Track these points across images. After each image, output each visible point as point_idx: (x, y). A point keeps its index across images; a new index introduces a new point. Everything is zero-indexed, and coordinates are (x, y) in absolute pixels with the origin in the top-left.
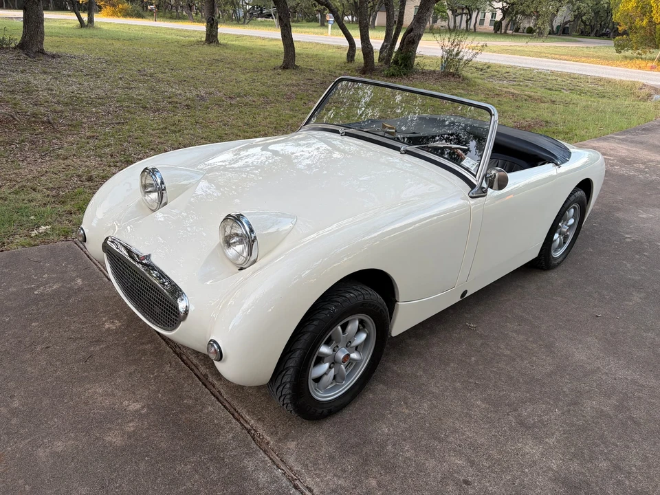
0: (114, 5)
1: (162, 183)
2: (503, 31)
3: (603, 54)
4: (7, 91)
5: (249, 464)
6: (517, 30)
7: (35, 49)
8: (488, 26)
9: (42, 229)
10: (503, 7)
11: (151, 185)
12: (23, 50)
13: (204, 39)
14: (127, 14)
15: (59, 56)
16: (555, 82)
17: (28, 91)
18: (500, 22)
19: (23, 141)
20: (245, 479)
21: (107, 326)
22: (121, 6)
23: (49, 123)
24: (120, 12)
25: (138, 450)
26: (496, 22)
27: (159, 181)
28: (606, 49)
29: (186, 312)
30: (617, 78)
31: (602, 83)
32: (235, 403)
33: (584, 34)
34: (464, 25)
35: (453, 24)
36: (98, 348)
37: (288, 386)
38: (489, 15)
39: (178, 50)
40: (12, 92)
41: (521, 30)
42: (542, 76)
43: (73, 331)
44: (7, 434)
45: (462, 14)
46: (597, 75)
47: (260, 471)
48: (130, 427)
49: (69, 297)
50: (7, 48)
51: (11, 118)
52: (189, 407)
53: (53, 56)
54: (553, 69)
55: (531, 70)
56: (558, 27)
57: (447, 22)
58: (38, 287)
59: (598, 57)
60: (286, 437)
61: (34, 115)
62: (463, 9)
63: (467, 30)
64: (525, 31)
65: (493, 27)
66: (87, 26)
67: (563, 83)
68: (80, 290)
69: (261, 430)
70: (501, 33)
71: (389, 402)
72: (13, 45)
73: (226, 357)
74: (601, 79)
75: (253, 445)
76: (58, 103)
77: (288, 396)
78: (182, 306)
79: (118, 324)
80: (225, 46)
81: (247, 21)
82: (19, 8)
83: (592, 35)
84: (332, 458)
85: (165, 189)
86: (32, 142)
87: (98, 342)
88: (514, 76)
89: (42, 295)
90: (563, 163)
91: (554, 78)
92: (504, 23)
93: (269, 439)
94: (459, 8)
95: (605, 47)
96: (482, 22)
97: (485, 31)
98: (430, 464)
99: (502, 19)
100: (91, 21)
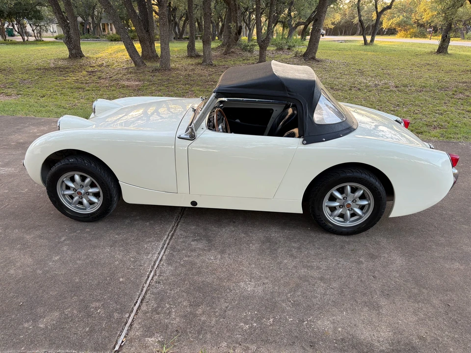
0: (406, 30)
15: (322, 61)
22: (411, 30)
24: (410, 34)
50: (298, 56)
53: (318, 61)
66: (368, 44)
72: (301, 54)
100: (372, 41)
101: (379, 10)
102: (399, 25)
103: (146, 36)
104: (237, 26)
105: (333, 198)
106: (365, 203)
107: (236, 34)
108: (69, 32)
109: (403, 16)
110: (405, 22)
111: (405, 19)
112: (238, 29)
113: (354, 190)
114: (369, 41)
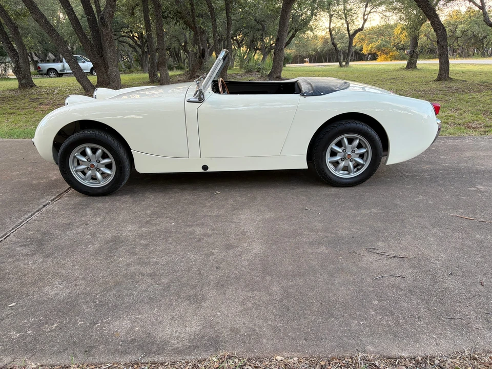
0: (386, 54)
7: (275, 76)
14: (395, 58)
22: (391, 54)
24: (390, 58)
66: (344, 66)
100: (347, 63)
101: (351, 32)
102: (378, 49)
103: (100, 62)
104: (199, 49)
105: (334, 154)
106: (363, 151)
107: (200, 57)
108: (18, 61)
109: (382, 40)
110: (384, 46)
111: (384, 43)
112: (201, 52)
113: (350, 141)
114: (344, 63)
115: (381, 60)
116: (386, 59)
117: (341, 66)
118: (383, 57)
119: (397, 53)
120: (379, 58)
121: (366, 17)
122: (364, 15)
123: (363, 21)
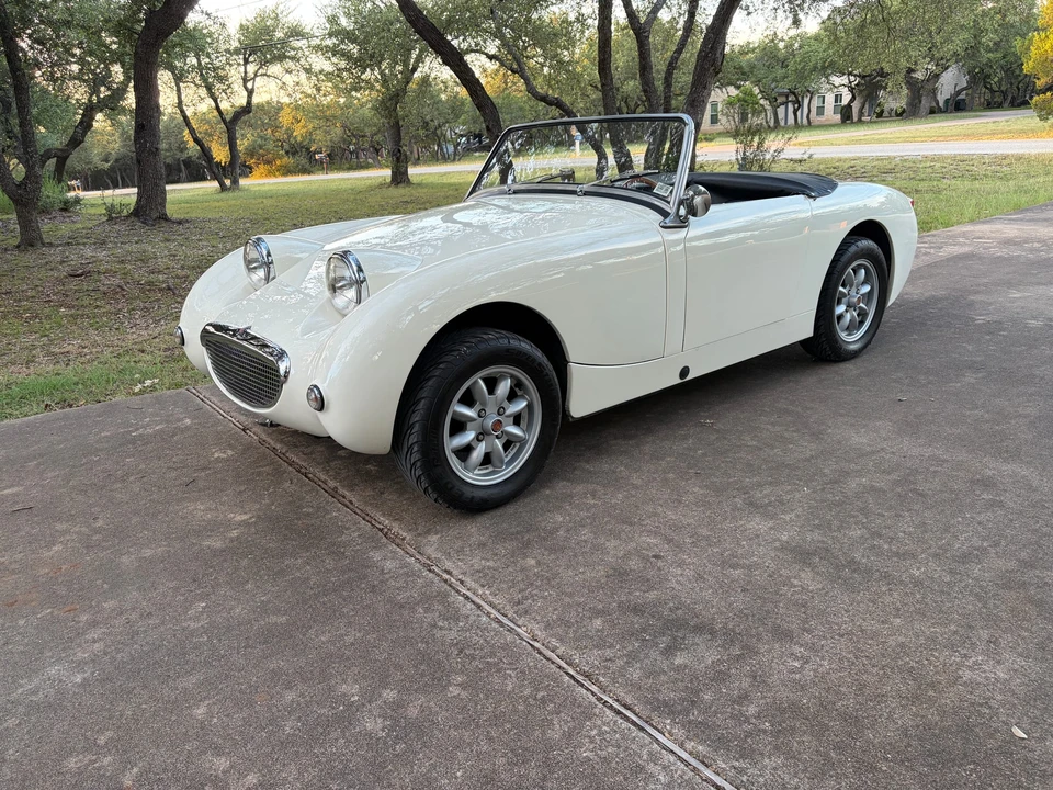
0: (268, 162)
1: (269, 254)
2: (855, 119)
3: (1021, 127)
4: (115, 262)
5: (376, 556)
6: (880, 115)
7: (155, 215)
8: (831, 114)
9: (148, 383)
10: (850, 83)
11: (256, 261)
12: (139, 217)
13: (389, 180)
14: (288, 171)
15: (187, 221)
16: (930, 170)
17: (143, 260)
18: (849, 106)
19: (133, 309)
20: (367, 567)
21: (216, 455)
22: (278, 162)
23: (169, 288)
24: (278, 170)
25: (241, 551)
26: (843, 108)
27: (265, 253)
28: (1027, 121)
29: (287, 373)
30: (1033, 152)
31: (1007, 161)
32: (368, 509)
33: (991, 106)
34: (791, 120)
35: (773, 120)
36: (203, 474)
37: (415, 448)
38: (830, 98)
39: (352, 197)
40: (122, 262)
41: (886, 114)
42: (908, 164)
43: (174, 462)
44: (87, 547)
45: (786, 103)
46: (999, 152)
47: (387, 560)
48: (235, 533)
49: (173, 436)
50: (117, 218)
51: (118, 289)
52: (308, 514)
53: (180, 222)
54: (925, 153)
55: (890, 158)
56: (947, 101)
57: (763, 116)
58: (137, 429)
59: (1010, 132)
60: (428, 532)
61: (150, 283)
62: (787, 97)
63: (798, 127)
64: (893, 113)
65: (839, 116)
66: (230, 189)
67: (944, 170)
68: (188, 428)
69: (396, 528)
70: (852, 122)
71: (571, 496)
72: (125, 213)
73: (328, 403)
74: (1005, 157)
75: (384, 540)
76: (183, 268)
77: (419, 464)
78: (282, 367)
79: (230, 452)
80: (420, 185)
81: (457, 157)
82: (133, 186)
83: (1006, 105)
84: (482, 545)
85: (272, 263)
86: (146, 309)
87: (204, 468)
88: (863, 170)
89: (141, 435)
90: (821, 195)
91: (928, 165)
92: (856, 107)
93: (404, 534)
94: (781, 94)
95: (1024, 119)
96: (820, 111)
97: (827, 123)
98: (612, 544)
99: (852, 101)
100: (235, 182)
101: (228, 117)
110: (261, 147)
114: (228, 182)
115: (261, 176)
116: (270, 174)
117: (223, 188)
118: (262, 168)
119: (288, 160)
120: (256, 172)
121: (249, 85)
122: (245, 80)
123: (245, 94)
